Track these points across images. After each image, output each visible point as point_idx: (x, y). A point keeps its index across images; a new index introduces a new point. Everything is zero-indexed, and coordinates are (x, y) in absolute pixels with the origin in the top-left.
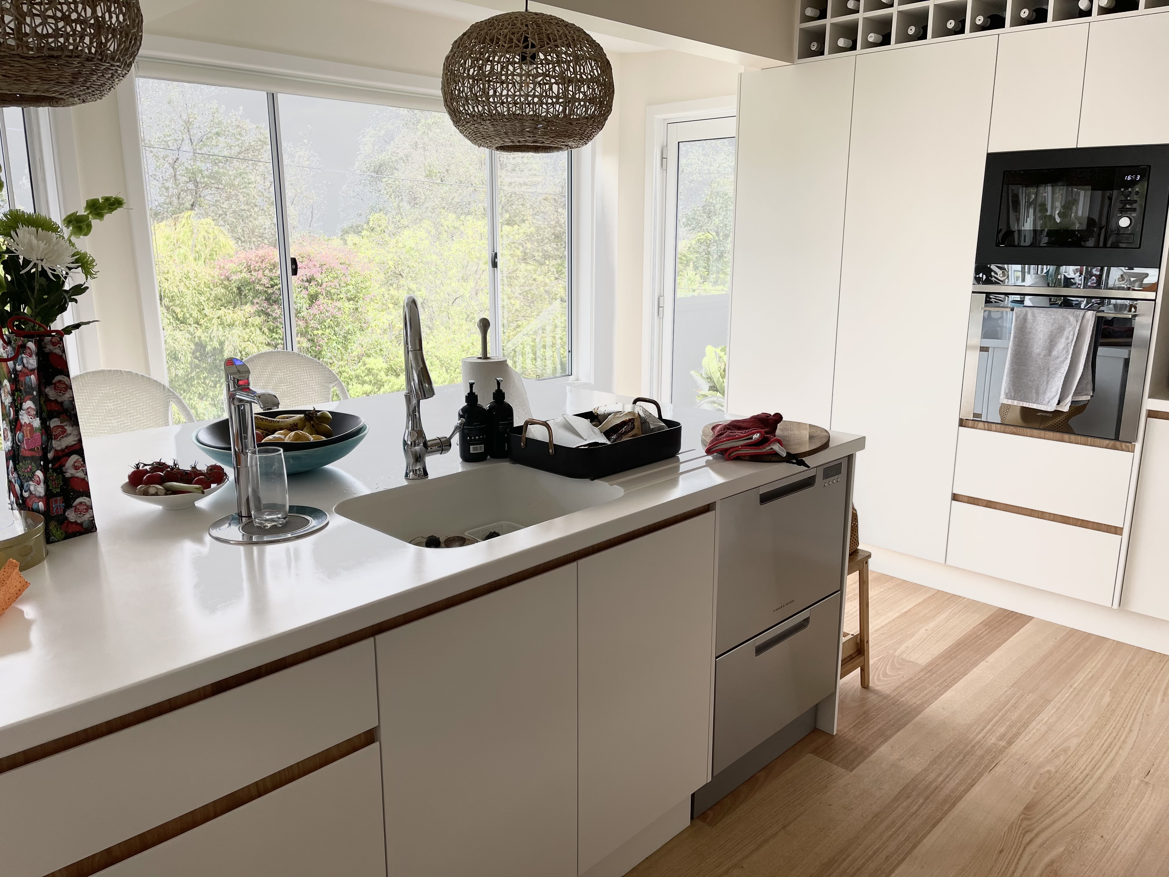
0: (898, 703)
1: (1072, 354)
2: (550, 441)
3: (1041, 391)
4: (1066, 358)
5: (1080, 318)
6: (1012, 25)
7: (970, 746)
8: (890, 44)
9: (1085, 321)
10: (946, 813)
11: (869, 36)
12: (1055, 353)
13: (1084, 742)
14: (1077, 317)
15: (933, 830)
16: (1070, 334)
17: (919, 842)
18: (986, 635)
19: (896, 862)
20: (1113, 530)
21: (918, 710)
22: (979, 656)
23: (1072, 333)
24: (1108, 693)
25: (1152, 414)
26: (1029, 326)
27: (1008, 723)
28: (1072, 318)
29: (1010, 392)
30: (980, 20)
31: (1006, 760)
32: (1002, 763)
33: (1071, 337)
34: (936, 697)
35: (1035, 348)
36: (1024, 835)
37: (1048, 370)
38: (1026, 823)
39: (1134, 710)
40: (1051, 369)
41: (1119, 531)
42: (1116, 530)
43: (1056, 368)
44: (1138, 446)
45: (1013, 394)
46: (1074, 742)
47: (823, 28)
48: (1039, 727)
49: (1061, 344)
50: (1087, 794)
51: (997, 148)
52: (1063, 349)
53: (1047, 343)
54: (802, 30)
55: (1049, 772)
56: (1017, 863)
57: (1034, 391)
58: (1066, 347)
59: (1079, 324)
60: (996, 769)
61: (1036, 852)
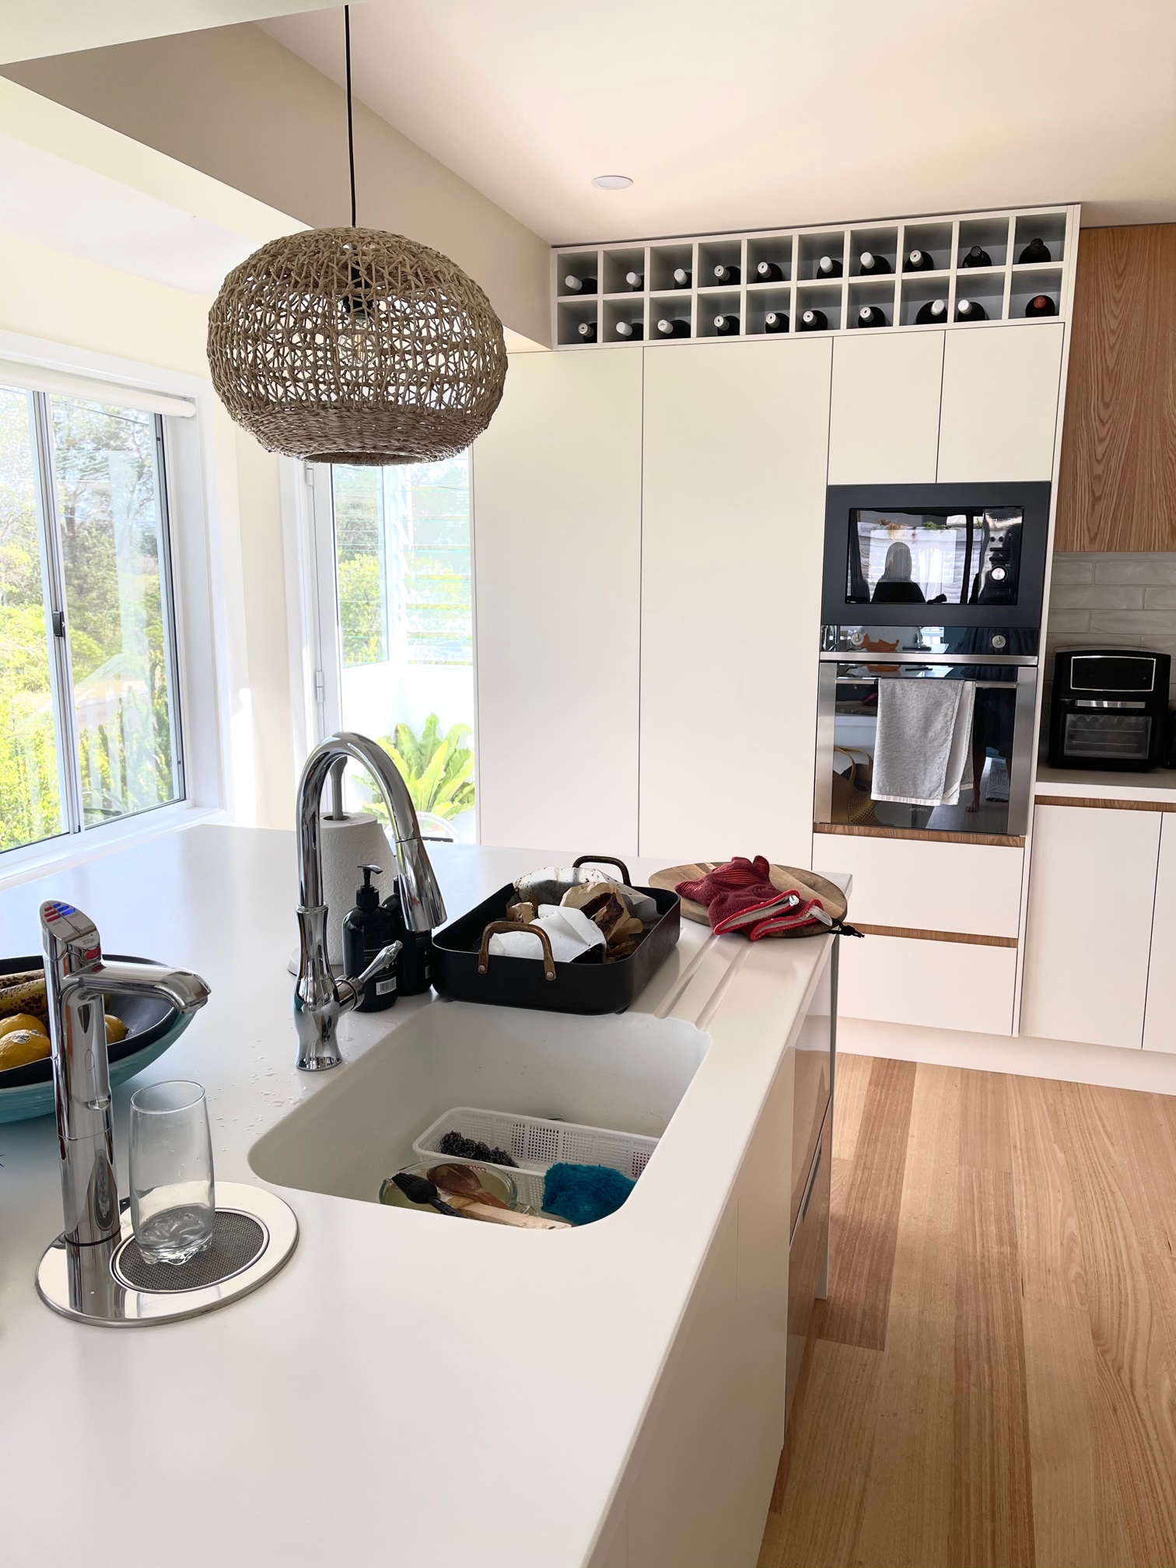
0: (863, 1225)
1: (953, 734)
2: (546, 958)
3: (919, 782)
4: (946, 740)
5: (960, 690)
6: (850, 326)
7: (978, 1264)
8: (689, 337)
9: (965, 694)
10: (1023, 1375)
11: (659, 324)
12: (931, 734)
13: (1082, 1223)
14: (955, 689)
15: (1029, 1406)
16: (948, 709)
17: (1026, 1430)
18: (886, 1098)
19: (1024, 1473)
20: (1005, 942)
21: (890, 1229)
22: (899, 1130)
23: (951, 709)
24: (1056, 1146)
25: (1041, 800)
26: (898, 702)
27: (992, 1219)
28: (949, 691)
29: (884, 785)
30: (809, 316)
31: (1027, 1273)
32: (1026, 1278)
33: (950, 714)
34: (896, 1201)
35: (908, 729)
36: (1119, 1376)
37: (925, 755)
38: (1108, 1357)
39: (1095, 1163)
40: (928, 754)
41: (1012, 944)
42: (1009, 943)
43: (934, 753)
44: (1028, 839)
45: (888, 788)
46: (1072, 1224)
47: (594, 305)
48: (1025, 1214)
49: (938, 724)
50: (1135, 1294)
51: (839, 479)
52: (942, 728)
53: (922, 722)
54: (562, 307)
55: (1079, 1275)
56: (1142, 1420)
57: (910, 782)
58: (945, 727)
59: (958, 697)
60: (1027, 1290)
61: (1147, 1395)
